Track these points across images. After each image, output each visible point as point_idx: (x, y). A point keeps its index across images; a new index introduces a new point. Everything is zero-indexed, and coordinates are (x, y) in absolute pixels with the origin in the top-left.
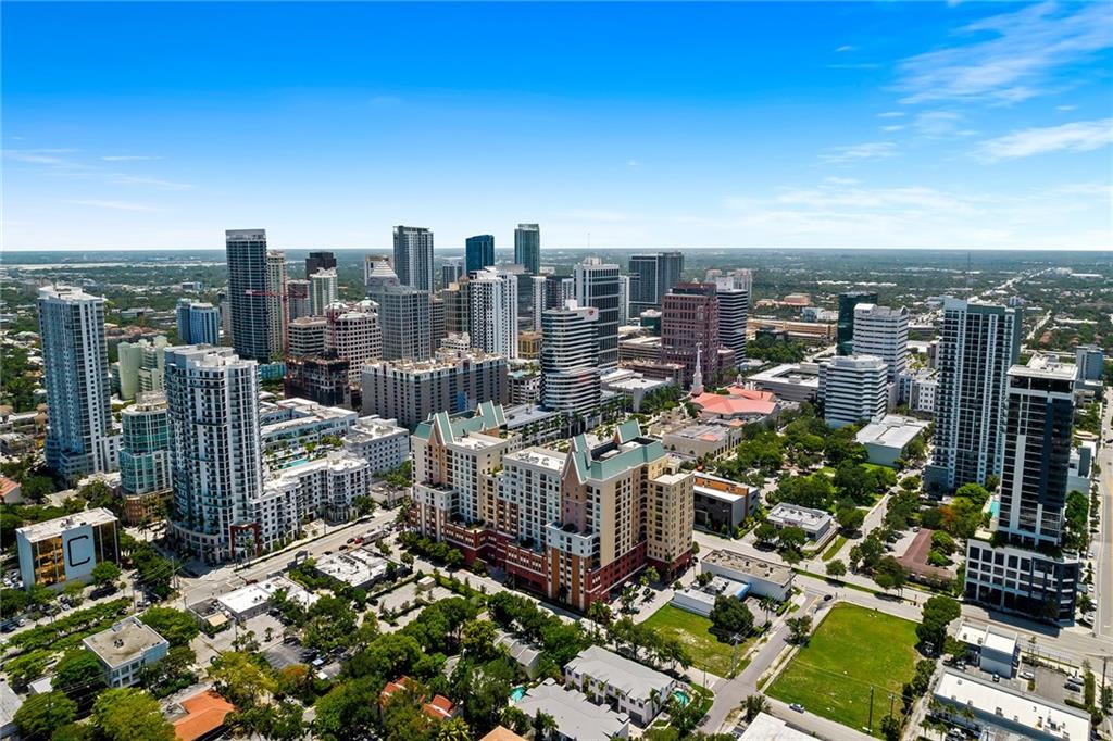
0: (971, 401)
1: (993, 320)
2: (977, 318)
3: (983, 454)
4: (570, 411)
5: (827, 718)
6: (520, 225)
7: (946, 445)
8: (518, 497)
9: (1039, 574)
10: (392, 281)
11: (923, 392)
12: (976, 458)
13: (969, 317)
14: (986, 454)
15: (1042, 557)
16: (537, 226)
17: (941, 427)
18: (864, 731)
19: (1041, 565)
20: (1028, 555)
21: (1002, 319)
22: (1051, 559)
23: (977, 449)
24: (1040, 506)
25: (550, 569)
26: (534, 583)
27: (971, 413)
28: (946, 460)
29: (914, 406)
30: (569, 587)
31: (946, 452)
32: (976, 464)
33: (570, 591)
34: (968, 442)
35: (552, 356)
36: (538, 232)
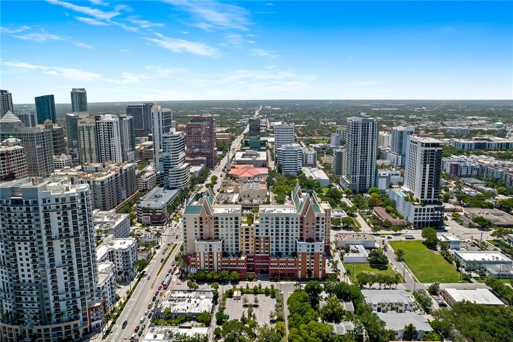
0: (364, 156)
1: (371, 124)
2: (365, 124)
3: (368, 176)
4: (183, 187)
5: (448, 283)
6: (73, 89)
7: (356, 174)
8: (270, 233)
9: (436, 212)
10: (19, 124)
11: (309, 156)
12: (366, 178)
13: (362, 124)
14: (369, 176)
15: (437, 206)
16: (84, 89)
17: (353, 168)
18: (460, 283)
19: (437, 209)
20: (432, 206)
21: (373, 124)
22: (440, 206)
23: (366, 174)
24: (433, 188)
25: (300, 264)
26: (289, 274)
27: (364, 161)
28: (356, 180)
29: (306, 163)
30: (312, 270)
31: (355, 177)
32: (366, 180)
33: (313, 272)
34: (363, 172)
35: (170, 162)
36: (86, 93)
